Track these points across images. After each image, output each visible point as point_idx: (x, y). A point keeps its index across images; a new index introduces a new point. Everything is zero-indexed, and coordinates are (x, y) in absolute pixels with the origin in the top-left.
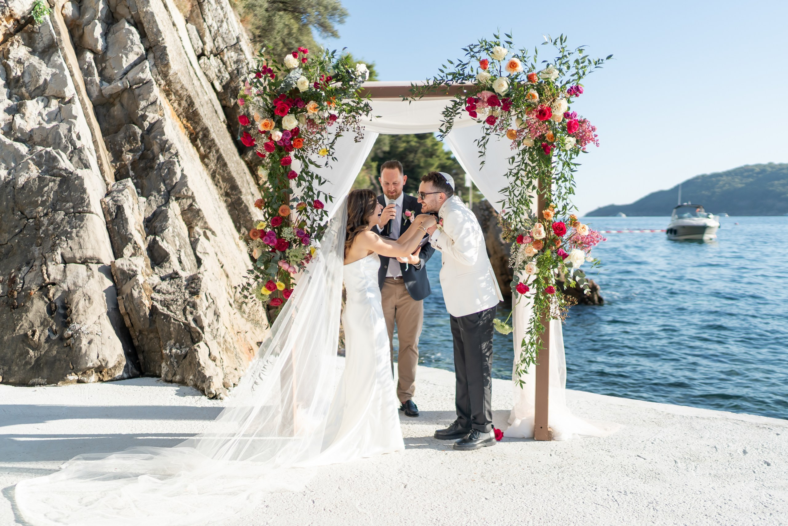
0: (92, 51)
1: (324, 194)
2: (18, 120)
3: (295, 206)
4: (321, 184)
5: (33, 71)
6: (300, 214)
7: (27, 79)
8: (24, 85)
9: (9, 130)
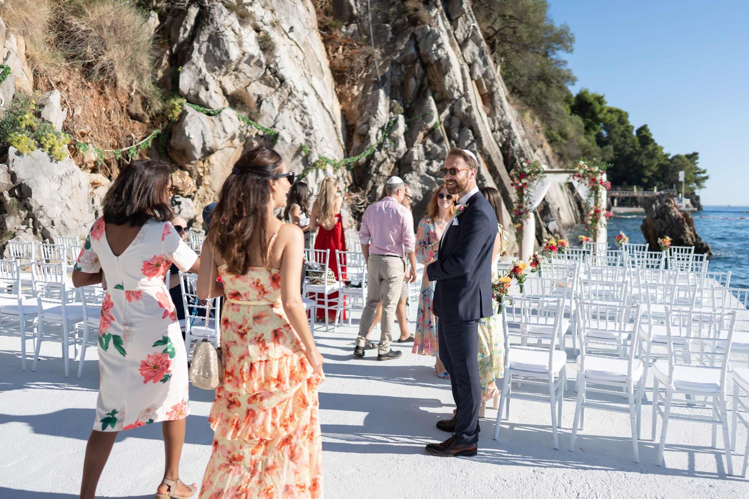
0: (455, 140)
2: (431, 168)
5: (434, 149)
7: (433, 152)
8: (432, 154)
9: (428, 172)
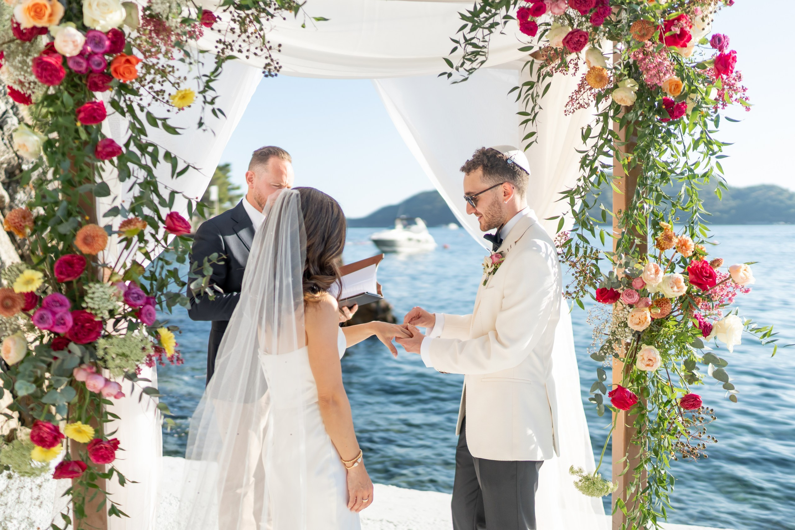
1: (186, 198)
3: (116, 228)
4: (177, 173)
6: (127, 247)
